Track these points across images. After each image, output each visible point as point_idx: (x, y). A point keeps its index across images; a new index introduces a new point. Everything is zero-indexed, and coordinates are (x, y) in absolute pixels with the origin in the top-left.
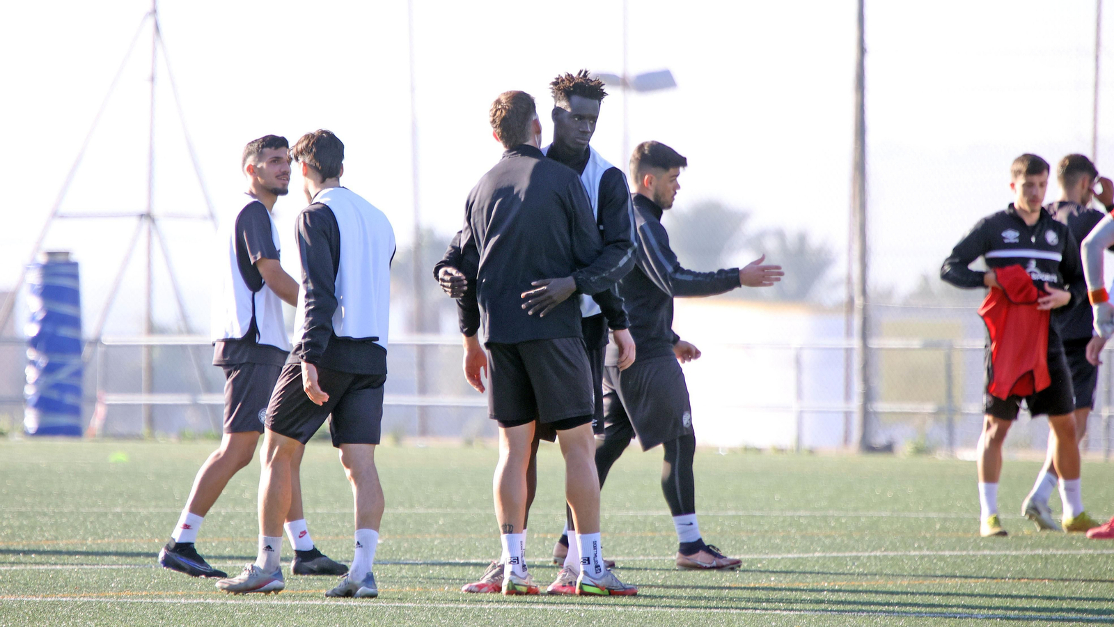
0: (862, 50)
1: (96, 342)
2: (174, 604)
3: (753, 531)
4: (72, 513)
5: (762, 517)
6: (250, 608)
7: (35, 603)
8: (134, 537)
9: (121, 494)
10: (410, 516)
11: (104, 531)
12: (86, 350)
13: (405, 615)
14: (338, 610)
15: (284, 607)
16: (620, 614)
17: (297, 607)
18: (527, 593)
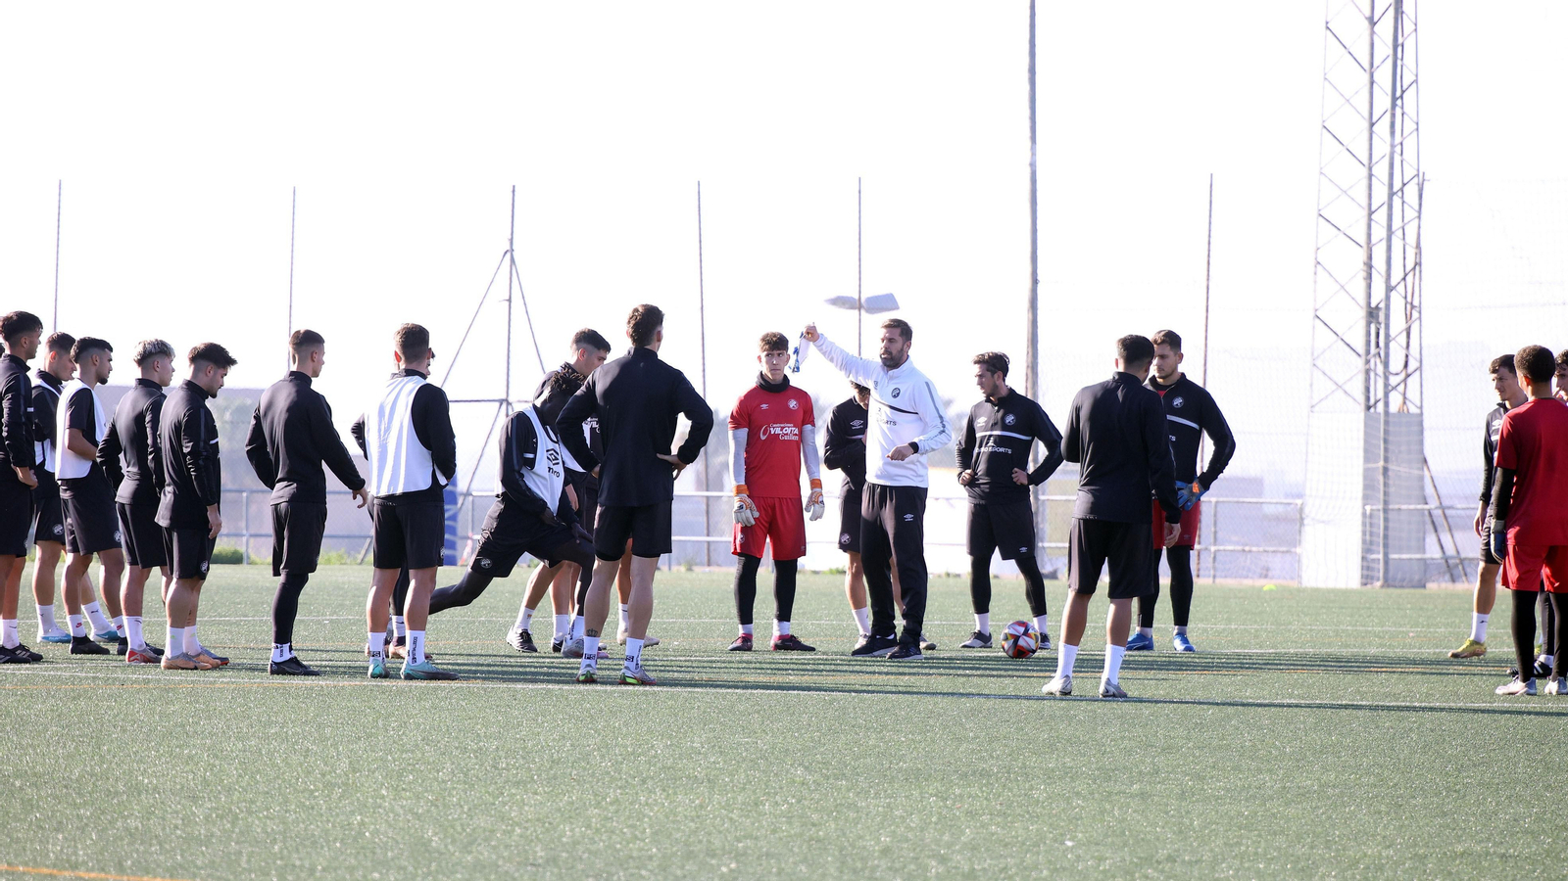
0: (1035, 282)
1: (468, 494)
2: (524, 689)
3: (952, 636)
4: (449, 621)
5: (960, 625)
6: (580, 692)
7: (421, 687)
8: (494, 640)
9: (485, 607)
10: (699, 624)
11: (472, 635)
12: (460, 501)
13: (695, 698)
14: (645, 694)
15: (606, 691)
16: (854, 698)
17: (615, 692)
18: (585, 682)
